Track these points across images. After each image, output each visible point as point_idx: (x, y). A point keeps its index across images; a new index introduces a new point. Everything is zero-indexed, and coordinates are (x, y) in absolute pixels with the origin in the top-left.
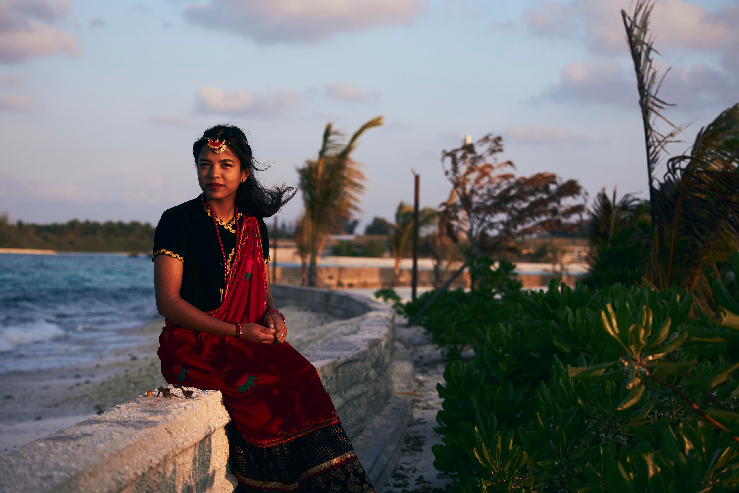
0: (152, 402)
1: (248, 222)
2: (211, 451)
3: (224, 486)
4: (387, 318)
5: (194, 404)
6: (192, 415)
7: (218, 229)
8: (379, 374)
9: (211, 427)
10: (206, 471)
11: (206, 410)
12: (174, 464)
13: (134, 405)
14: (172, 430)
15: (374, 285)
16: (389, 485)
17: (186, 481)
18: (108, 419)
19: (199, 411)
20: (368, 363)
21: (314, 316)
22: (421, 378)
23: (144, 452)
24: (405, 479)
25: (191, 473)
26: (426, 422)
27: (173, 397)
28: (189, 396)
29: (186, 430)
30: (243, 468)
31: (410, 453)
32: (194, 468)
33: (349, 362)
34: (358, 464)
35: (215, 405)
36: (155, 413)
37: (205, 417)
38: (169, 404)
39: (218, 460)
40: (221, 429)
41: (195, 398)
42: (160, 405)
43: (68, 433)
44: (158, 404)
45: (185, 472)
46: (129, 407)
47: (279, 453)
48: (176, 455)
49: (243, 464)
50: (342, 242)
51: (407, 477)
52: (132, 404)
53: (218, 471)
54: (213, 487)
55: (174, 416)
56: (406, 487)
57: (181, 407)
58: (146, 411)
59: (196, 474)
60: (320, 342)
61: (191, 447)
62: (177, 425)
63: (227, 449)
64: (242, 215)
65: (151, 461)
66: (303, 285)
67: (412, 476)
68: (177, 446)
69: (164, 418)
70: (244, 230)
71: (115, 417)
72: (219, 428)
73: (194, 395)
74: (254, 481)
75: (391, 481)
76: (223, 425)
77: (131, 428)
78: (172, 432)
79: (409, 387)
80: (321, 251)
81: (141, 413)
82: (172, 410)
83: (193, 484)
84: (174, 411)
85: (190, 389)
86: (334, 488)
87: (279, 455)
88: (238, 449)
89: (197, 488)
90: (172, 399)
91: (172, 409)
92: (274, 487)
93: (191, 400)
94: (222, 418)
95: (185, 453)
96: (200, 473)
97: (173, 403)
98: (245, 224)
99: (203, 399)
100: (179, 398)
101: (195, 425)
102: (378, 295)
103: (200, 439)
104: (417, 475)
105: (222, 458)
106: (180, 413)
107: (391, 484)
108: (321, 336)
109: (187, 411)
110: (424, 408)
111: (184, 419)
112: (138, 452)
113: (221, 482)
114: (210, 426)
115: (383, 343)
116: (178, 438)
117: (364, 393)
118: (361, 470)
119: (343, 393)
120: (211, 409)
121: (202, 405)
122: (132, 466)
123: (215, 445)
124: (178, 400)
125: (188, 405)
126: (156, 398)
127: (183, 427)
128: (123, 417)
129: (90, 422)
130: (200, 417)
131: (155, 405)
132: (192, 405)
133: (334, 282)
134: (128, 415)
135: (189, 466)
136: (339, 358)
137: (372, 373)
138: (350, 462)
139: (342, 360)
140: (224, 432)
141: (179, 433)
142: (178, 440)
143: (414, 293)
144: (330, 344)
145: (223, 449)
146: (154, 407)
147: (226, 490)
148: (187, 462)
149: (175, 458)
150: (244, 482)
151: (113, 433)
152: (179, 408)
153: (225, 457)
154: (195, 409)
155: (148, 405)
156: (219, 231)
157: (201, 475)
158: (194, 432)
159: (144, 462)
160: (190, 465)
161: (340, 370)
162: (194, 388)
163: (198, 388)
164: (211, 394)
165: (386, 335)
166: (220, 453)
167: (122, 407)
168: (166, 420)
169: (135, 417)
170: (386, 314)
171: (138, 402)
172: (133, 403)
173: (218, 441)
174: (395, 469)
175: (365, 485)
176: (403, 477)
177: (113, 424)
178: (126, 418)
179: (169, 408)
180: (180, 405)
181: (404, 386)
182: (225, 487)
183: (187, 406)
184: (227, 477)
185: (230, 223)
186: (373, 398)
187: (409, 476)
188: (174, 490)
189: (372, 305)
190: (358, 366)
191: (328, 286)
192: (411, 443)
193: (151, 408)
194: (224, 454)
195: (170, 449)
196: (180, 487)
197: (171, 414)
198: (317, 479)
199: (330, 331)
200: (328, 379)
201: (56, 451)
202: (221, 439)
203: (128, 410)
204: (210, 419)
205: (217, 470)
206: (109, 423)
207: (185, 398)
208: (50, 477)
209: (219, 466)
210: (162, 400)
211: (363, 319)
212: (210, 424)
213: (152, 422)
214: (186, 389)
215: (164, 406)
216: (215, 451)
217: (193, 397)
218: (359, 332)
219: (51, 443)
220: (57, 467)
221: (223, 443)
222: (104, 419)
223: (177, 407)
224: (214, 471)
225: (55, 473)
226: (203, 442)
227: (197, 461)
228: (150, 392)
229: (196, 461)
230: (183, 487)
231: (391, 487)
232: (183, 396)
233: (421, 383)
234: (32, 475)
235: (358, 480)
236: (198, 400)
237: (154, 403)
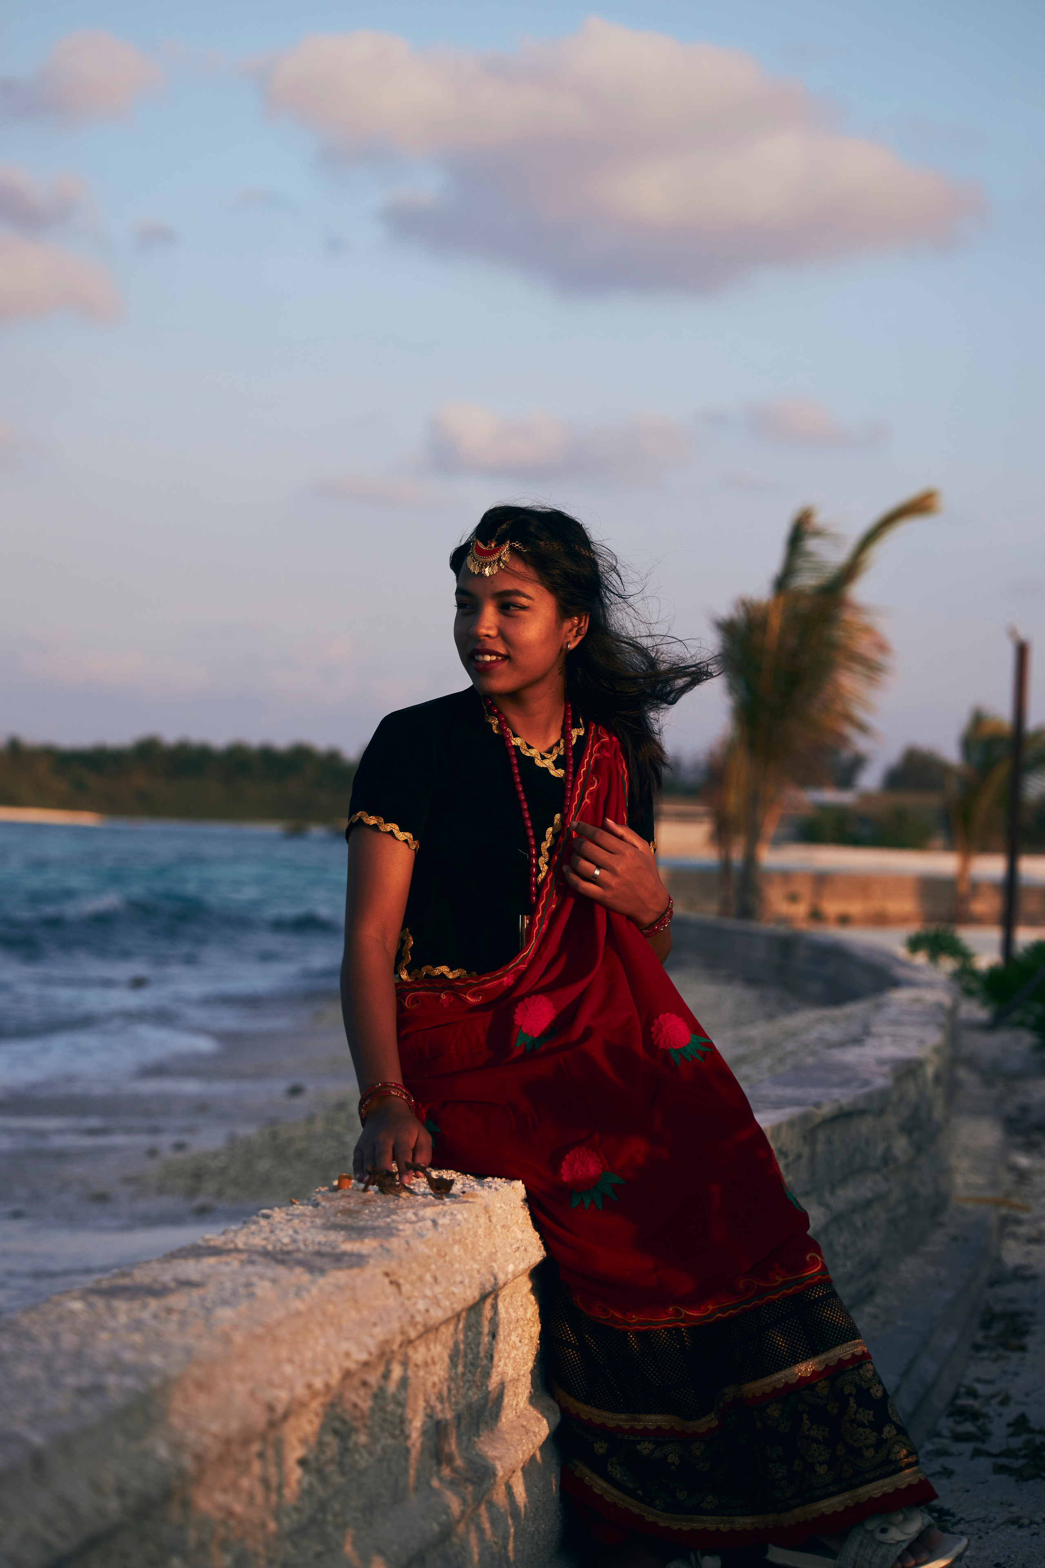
0: (352, 1204)
1: (598, 751)
2: (496, 1334)
3: (525, 1423)
4: (939, 1006)
5: (455, 1212)
6: (450, 1241)
7: (518, 765)
8: (919, 1149)
9: (497, 1273)
10: (482, 1384)
11: (486, 1228)
12: (405, 1363)
13: (307, 1211)
14: (400, 1277)
15: (903, 920)
16: (939, 1435)
17: (433, 1408)
18: (240, 1245)
19: (469, 1230)
20: (891, 1121)
21: (749, 995)
22: (1023, 1161)
23: (331, 1332)
24: (981, 1421)
25: (445, 1389)
26: (1034, 1277)
27: (404, 1194)
28: (445, 1193)
29: (435, 1279)
30: (577, 1380)
31: (994, 1355)
32: (453, 1375)
33: (844, 1116)
34: (869, 1375)
35: (509, 1217)
36: (359, 1232)
37: (482, 1247)
38: (393, 1212)
39: (512, 1355)
40: (521, 1278)
41: (460, 1198)
42: (373, 1212)
43: (141, 1276)
44: (367, 1211)
45: (429, 1384)
46: (292, 1215)
47: (670, 1342)
48: (410, 1342)
49: (576, 1369)
50: (824, 808)
51: (986, 1416)
52: (301, 1207)
53: (511, 1384)
54: (499, 1424)
55: (407, 1243)
56: (984, 1442)
57: (422, 1219)
58: (335, 1227)
59: (458, 1390)
60: (766, 1062)
61: (447, 1322)
62: (414, 1266)
63: (536, 1329)
64: (582, 733)
65: (348, 1355)
66: (723, 913)
67: (1000, 1415)
68: (413, 1317)
69: (382, 1246)
70: (587, 769)
71: (258, 1241)
72: (517, 1274)
73: (456, 1189)
74: (605, 1414)
75: (945, 1425)
76: (527, 1267)
77: (298, 1270)
78: (401, 1281)
79: (994, 1184)
80: (770, 829)
81: (324, 1232)
82: (401, 1227)
83: (449, 1415)
84: (408, 1230)
85: (447, 1175)
86: (812, 1432)
87: (668, 1345)
88: (563, 1330)
89: (458, 1426)
90: (401, 1199)
91: (400, 1222)
92: (653, 1428)
93: (448, 1203)
94: (526, 1250)
95: (431, 1336)
96: (468, 1389)
97: (402, 1208)
98: (591, 755)
99: (479, 1200)
100: (419, 1197)
101: (457, 1266)
102: (914, 944)
103: (471, 1301)
104: (1011, 1412)
105: (523, 1353)
106: (421, 1236)
107: (946, 1433)
108: (769, 1046)
109: (440, 1229)
110: (1031, 1240)
111: (431, 1249)
112: (317, 1331)
113: (519, 1414)
114: (494, 1269)
115: (930, 1071)
116: (416, 1298)
117: (880, 1198)
118: (877, 1391)
119: (827, 1194)
120: (498, 1227)
121: (477, 1217)
122: (302, 1366)
123: (505, 1318)
124: (417, 1201)
125: (441, 1216)
126: (362, 1194)
127: (429, 1270)
128: (280, 1241)
129: (197, 1252)
130: (470, 1247)
131: (358, 1212)
132: (452, 1214)
133: (801, 910)
134: (291, 1236)
135: (440, 1371)
136: (818, 1105)
137: (901, 1145)
138: (851, 1370)
139: (827, 1109)
140: (529, 1285)
141: (418, 1284)
142: (415, 1304)
143: (1008, 943)
144: (797, 1068)
145: (525, 1329)
146: (357, 1218)
147: (531, 1434)
148: (436, 1359)
149: (407, 1347)
150: (578, 1414)
151: (255, 1279)
152: (419, 1220)
153: (529, 1350)
154: (459, 1225)
155: (340, 1212)
156: (519, 768)
157: (470, 1393)
158: (454, 1283)
159: (332, 1357)
160: (443, 1367)
161: (821, 1135)
162: (454, 1172)
163: (464, 1172)
164: (499, 1187)
165: (937, 1050)
166: (518, 1338)
167: (275, 1215)
168: (388, 1251)
169: (309, 1242)
170: (940, 996)
171: (315, 1202)
172: (302, 1204)
173: (512, 1308)
174: (956, 1396)
175: (887, 1429)
176: (974, 1416)
177: (255, 1257)
178: (286, 1245)
179: (393, 1221)
180: (421, 1213)
181: (980, 1180)
182: (528, 1427)
183: (438, 1217)
184: (533, 1400)
185: (550, 751)
186: (902, 1210)
187: (992, 1414)
188: (402, 1431)
189: (901, 972)
190: (865, 1126)
191: (785, 920)
192: (997, 1328)
193: (350, 1221)
194: (526, 1341)
195: (396, 1325)
196: (417, 1423)
197: (398, 1236)
198: (768, 1411)
199: (792, 1034)
200: (791, 1157)
201: (112, 1324)
202: (521, 1304)
203: (290, 1224)
204: (494, 1250)
205: (510, 1381)
206: (244, 1256)
207: (434, 1197)
208: (97, 1389)
209: (513, 1372)
210: (375, 1201)
211: (879, 1007)
212: (494, 1265)
213: (351, 1255)
214: (434, 1174)
215: (382, 1216)
216: (506, 1334)
217: (454, 1196)
218: (870, 1042)
219: (100, 1303)
220: (118, 1366)
221: (526, 1313)
222: (231, 1246)
223: (414, 1218)
224: (502, 1385)
225: (111, 1380)
226: (477, 1309)
227: (460, 1356)
228: (346, 1180)
229: (458, 1358)
230: (424, 1423)
231: (945, 1441)
232: (428, 1190)
233: (1022, 1176)
234: (55, 1384)
235: (867, 1416)
236: (467, 1202)
237: (357, 1208)
